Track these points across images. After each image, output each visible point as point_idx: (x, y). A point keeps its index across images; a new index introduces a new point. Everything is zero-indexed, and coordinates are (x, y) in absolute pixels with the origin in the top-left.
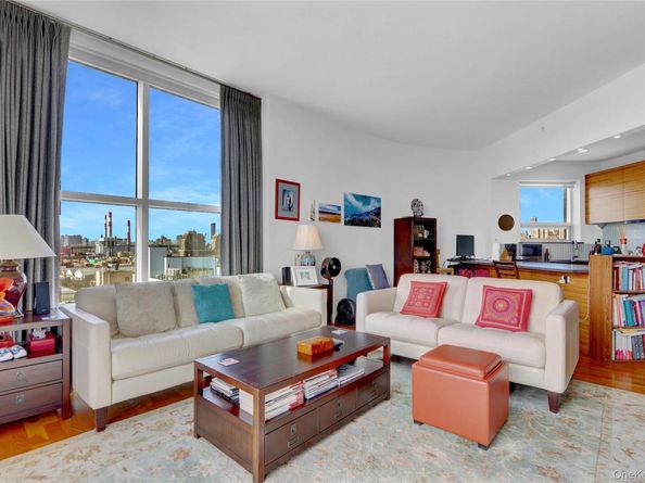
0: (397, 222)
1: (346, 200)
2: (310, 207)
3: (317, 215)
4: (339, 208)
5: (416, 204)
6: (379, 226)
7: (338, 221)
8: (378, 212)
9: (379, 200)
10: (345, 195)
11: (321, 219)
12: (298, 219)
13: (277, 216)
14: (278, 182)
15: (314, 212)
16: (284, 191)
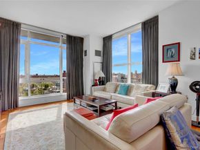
3: (198, 55)
11: (199, 58)
12: (179, 61)
13: (163, 62)
14: (163, 46)
15: (194, 54)
16: (167, 50)
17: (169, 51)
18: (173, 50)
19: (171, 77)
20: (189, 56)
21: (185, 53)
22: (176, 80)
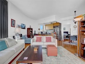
0: (27, 28)
5: (30, 26)
6: (25, 29)
9: (25, 25)
11: (18, 27)
12: (15, 27)
13: (11, 26)
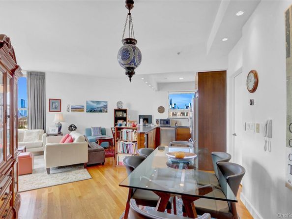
1: (87, 103)
2: (66, 107)
3: (70, 109)
4: (83, 106)
5: (120, 103)
6: (106, 112)
7: (83, 111)
8: (106, 107)
9: (107, 102)
10: (87, 102)
11: (72, 111)
12: (60, 111)
13: (50, 111)
14: (50, 99)
15: (69, 109)
16: (53, 102)
17: (54, 104)
18: (57, 104)
19: (58, 123)
20: (66, 109)
21: (64, 107)
22: (61, 124)
